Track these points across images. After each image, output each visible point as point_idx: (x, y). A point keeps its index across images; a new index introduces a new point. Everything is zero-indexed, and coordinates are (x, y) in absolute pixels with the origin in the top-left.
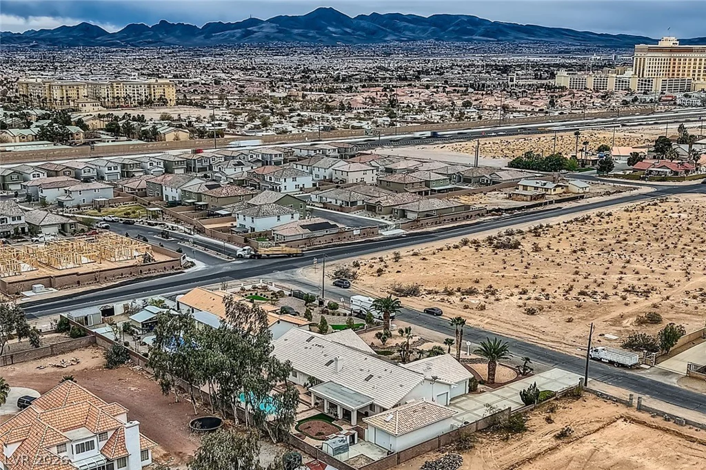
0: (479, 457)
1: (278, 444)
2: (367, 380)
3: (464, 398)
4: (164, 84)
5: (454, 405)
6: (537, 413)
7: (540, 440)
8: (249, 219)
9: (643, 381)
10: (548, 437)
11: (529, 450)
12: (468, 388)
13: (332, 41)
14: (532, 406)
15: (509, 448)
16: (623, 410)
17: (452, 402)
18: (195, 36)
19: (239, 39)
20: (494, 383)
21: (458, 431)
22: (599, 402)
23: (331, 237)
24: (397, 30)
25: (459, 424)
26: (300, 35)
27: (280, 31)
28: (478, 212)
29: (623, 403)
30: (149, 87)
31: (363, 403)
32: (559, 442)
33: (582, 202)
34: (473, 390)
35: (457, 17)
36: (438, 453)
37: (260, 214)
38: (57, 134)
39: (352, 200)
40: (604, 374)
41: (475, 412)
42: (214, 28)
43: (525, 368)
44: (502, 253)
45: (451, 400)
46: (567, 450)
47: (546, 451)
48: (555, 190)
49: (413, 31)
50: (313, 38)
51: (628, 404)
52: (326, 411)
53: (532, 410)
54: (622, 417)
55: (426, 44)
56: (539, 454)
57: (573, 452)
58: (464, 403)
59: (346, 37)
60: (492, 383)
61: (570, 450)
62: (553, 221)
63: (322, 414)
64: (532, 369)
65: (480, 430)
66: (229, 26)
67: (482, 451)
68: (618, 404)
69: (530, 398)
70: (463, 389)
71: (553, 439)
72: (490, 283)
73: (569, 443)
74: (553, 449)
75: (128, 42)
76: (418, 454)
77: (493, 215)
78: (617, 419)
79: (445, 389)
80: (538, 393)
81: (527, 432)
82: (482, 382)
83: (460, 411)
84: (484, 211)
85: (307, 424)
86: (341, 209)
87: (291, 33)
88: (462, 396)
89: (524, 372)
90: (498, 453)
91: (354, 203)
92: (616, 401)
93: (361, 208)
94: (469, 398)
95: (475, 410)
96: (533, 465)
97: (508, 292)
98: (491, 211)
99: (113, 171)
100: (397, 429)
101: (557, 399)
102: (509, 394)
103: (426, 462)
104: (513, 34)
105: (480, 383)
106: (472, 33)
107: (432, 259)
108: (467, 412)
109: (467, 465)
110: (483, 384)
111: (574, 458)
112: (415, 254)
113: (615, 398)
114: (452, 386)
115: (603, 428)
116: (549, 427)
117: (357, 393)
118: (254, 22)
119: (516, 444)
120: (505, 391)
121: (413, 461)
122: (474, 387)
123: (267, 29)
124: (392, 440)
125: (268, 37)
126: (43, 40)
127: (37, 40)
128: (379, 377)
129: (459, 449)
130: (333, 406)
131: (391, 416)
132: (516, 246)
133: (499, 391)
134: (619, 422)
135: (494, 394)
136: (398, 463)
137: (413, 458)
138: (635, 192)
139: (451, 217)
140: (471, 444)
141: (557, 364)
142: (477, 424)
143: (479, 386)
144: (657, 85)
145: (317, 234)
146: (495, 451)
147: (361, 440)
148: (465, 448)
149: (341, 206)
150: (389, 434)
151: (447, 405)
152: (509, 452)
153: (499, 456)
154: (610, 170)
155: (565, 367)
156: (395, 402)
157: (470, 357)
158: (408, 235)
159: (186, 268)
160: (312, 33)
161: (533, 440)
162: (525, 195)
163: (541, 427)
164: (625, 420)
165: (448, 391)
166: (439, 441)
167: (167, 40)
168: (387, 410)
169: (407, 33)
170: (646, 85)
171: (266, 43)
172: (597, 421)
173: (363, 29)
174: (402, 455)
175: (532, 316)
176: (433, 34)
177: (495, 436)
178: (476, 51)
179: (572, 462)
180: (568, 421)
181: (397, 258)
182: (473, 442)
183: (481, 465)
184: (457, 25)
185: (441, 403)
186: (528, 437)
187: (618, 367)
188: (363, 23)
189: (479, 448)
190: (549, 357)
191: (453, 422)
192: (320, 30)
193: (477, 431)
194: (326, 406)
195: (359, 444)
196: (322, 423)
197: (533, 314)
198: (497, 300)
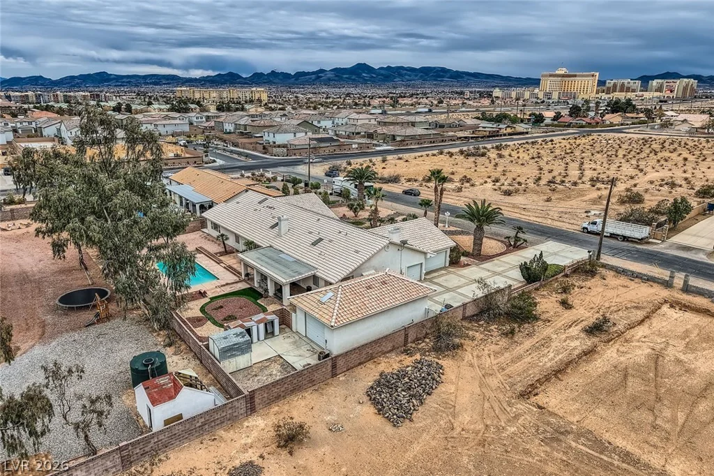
0: (471, 365)
1: (161, 333)
2: (314, 244)
3: (443, 272)
4: (261, 91)
5: (431, 281)
6: (545, 293)
7: (564, 336)
8: (271, 135)
9: (664, 256)
10: (575, 331)
11: (551, 355)
12: (448, 259)
13: (365, 82)
14: (537, 284)
15: (519, 350)
16: (664, 293)
17: (428, 277)
18: (290, 79)
19: (313, 80)
20: (480, 255)
21: (436, 320)
22: (623, 280)
23: (334, 148)
24: (400, 75)
25: (437, 308)
26: (346, 78)
27: (336, 76)
28: (450, 138)
29: (658, 283)
30: (252, 93)
31: (300, 274)
32: (595, 340)
33: (527, 136)
34: (454, 262)
35: (435, 68)
36: (403, 357)
37: (280, 131)
38: (182, 108)
39: (356, 131)
40: (610, 248)
41: (459, 290)
42: (300, 75)
43: (517, 239)
44: (472, 159)
45: (427, 274)
46: (610, 355)
47: (579, 357)
48: (506, 130)
49: (410, 76)
50: (354, 80)
51: (668, 284)
52: (256, 285)
53: (537, 289)
54: (666, 302)
55: (417, 82)
56: (571, 362)
57: (622, 359)
58: (444, 278)
59: (373, 79)
60: (478, 255)
61: (615, 355)
62: (510, 143)
63: (251, 288)
64: (525, 241)
65: (468, 317)
66: (308, 74)
67: (475, 354)
68: (651, 283)
69: (534, 274)
70: (442, 260)
71: (583, 335)
72: (465, 174)
73: (609, 341)
74: (589, 353)
75: (253, 82)
76: (371, 358)
77: (462, 140)
78: (662, 304)
79: (419, 259)
80: (545, 267)
81: (540, 323)
82: (466, 254)
83: (439, 289)
84: (455, 138)
85: (220, 302)
86: (349, 137)
87: (342, 77)
88: (441, 269)
89: (515, 244)
90: (501, 359)
91: (358, 133)
92: (648, 280)
93: (364, 137)
94: (450, 272)
95: (459, 287)
96: (564, 383)
97: (482, 181)
98: (460, 138)
99: (200, 120)
100: (334, 317)
101: (566, 276)
102: (502, 269)
103: (381, 375)
104: (467, 77)
105: (463, 255)
106: (443, 77)
107: (414, 162)
108: (448, 290)
109: (452, 383)
110: (467, 256)
111: (630, 371)
112: (400, 159)
113: (645, 275)
114: (428, 256)
115: (648, 317)
116: (568, 316)
117: (298, 262)
118: (322, 71)
119: (528, 343)
120: (496, 265)
121: (361, 371)
122: (456, 258)
123: (330, 75)
124: (327, 335)
125: (329, 79)
126: (209, 81)
127: (205, 81)
128: (331, 241)
129: (437, 350)
130: (264, 278)
131: (330, 294)
132: (483, 155)
133: (487, 265)
134: (665, 308)
135: (483, 269)
136: (334, 375)
137: (360, 364)
138: (564, 132)
139: (430, 140)
140: (457, 340)
141: (549, 237)
142: (465, 309)
143: (463, 259)
144: (555, 96)
145: (323, 145)
146: (496, 354)
147: (287, 330)
148: (447, 348)
149: (348, 135)
150: (323, 325)
151: (420, 280)
152: (520, 358)
153: (504, 365)
154: (542, 122)
155: (561, 240)
156: (345, 274)
157: (448, 229)
158: (395, 150)
159: (206, 163)
160: (353, 77)
161: (554, 336)
162: (485, 131)
163: (557, 315)
164: (672, 306)
165: (423, 261)
166: (406, 336)
167: (274, 81)
168: (331, 284)
169: (407, 77)
170: (548, 95)
171: (328, 82)
172: (637, 308)
173: (382, 75)
174: (340, 363)
175: (510, 197)
176: (421, 77)
177: (492, 327)
178: (444, 86)
179: (630, 379)
180: (592, 305)
181: (384, 161)
182: (461, 337)
183: (477, 383)
184: (435, 72)
185: (413, 277)
186: (543, 331)
187: (623, 241)
188: (382, 72)
189: (469, 349)
190: (538, 230)
191: (428, 304)
192: (359, 75)
193: (464, 318)
194: (257, 279)
195: (281, 337)
196: (243, 300)
197: (509, 195)
198: (472, 185)
